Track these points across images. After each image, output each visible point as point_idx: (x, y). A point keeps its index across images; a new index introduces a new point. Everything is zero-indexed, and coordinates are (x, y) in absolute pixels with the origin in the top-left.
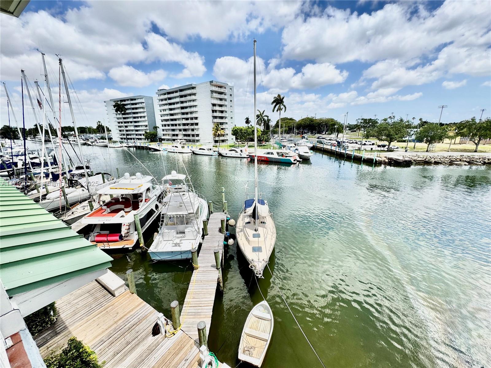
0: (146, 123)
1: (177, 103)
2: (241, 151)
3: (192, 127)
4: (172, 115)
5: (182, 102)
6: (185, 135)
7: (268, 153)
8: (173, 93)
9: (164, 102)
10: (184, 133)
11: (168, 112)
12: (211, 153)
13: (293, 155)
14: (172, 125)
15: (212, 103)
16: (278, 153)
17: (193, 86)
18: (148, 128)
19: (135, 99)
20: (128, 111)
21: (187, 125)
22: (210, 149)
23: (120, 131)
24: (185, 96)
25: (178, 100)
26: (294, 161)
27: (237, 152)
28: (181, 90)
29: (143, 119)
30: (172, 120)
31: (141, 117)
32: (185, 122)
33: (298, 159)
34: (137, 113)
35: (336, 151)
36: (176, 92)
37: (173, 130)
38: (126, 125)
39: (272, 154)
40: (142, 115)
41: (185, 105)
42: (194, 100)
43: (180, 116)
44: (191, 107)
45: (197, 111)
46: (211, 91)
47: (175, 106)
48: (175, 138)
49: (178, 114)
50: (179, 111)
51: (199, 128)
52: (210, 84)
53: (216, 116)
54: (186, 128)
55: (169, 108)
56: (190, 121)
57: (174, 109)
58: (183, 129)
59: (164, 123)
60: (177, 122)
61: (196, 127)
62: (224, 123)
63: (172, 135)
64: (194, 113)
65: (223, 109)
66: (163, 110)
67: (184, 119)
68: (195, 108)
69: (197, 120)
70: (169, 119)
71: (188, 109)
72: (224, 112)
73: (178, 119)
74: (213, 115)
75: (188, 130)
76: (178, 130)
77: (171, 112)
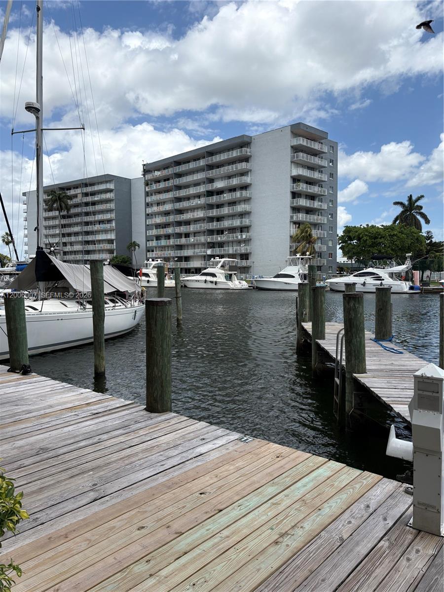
0: (112, 236)
5: (210, 181)
14: (179, 236)
15: (293, 174)
18: (114, 246)
24: (220, 165)
28: (210, 154)
29: (108, 226)
30: (179, 224)
31: (101, 222)
32: (213, 225)
41: (216, 186)
45: (250, 199)
46: (292, 147)
47: (192, 191)
48: (184, 265)
49: (198, 208)
50: (202, 201)
51: (251, 239)
52: (292, 132)
53: (300, 205)
54: (214, 240)
55: (175, 198)
56: (226, 224)
57: (188, 198)
58: (208, 243)
59: (154, 232)
60: (192, 228)
61: (244, 237)
62: (316, 225)
63: (176, 259)
64: (241, 203)
65: (315, 190)
66: (158, 204)
67: (211, 219)
68: (244, 192)
69: (247, 221)
70: (173, 222)
71: (225, 195)
72: (317, 199)
73: (196, 221)
74: (292, 205)
75: (221, 245)
76: (194, 246)
77: (180, 205)
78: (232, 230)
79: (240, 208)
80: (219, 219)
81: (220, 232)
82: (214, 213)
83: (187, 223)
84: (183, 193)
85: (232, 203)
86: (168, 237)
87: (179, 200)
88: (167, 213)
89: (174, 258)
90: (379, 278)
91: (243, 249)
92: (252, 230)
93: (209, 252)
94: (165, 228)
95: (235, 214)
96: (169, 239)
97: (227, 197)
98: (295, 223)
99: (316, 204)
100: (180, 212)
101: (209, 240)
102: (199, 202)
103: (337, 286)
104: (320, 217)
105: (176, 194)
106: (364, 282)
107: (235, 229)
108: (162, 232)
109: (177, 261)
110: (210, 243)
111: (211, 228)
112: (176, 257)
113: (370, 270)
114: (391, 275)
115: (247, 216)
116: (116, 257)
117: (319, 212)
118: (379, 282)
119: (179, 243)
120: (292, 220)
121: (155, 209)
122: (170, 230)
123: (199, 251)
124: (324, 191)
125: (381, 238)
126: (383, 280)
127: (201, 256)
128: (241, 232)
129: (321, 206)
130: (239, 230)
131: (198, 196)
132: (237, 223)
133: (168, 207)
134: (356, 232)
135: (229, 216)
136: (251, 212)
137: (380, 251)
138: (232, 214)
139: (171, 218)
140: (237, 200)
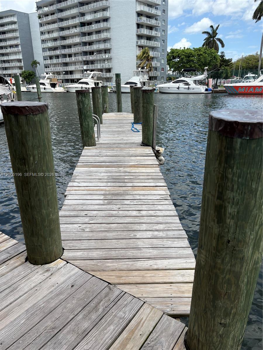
0: (20, 56)
5: (83, 14)
14: (65, 56)
18: (22, 64)
19: (2, 17)
25: (74, 11)
30: (64, 47)
31: (11, 47)
37: (66, 64)
41: (87, 18)
42: (104, 9)
45: (109, 29)
47: (71, 22)
48: (69, 77)
49: (75, 36)
50: (77, 30)
51: (112, 58)
53: (143, 34)
54: (88, 59)
55: (59, 27)
56: (95, 47)
57: (68, 28)
58: (84, 61)
59: (48, 53)
60: (73, 50)
61: (107, 56)
62: (153, 48)
63: (64, 73)
64: (104, 32)
65: (153, 22)
66: (49, 32)
67: (85, 44)
68: (105, 23)
69: (109, 45)
70: (60, 46)
71: (93, 25)
72: (154, 29)
73: (75, 45)
74: (137, 34)
75: (92, 62)
76: (75, 63)
77: (63, 34)
78: (99, 52)
79: (103, 35)
80: (90, 43)
81: (92, 53)
82: (87, 39)
83: (69, 46)
84: (64, 24)
85: (98, 32)
86: (57, 57)
87: (62, 29)
88: (55, 40)
89: (62, 72)
90: (187, 84)
91: (106, 65)
92: (112, 51)
93: (85, 67)
94: (55, 50)
95: (100, 40)
96: (58, 58)
97: (94, 27)
98: (139, 47)
99: (153, 33)
100: (64, 38)
101: (84, 59)
102: (76, 31)
103: (162, 89)
104: (156, 42)
105: (60, 25)
106: (179, 87)
107: (101, 51)
108: (52, 53)
109: (64, 74)
110: (85, 61)
111: (85, 50)
112: (64, 71)
113: (183, 78)
114: (195, 82)
115: (108, 41)
116: (25, 72)
117: (155, 39)
118: (187, 86)
119: (65, 62)
120: (137, 45)
121: (47, 36)
122: (58, 52)
123: (79, 67)
124: (159, 24)
125: (192, 57)
126: (190, 85)
127: (80, 70)
128: (105, 53)
129: (156, 34)
130: (104, 52)
131: (75, 26)
132: (102, 46)
133: (55, 35)
134: (177, 53)
135: (97, 42)
136: (111, 39)
137: (191, 66)
138: (98, 40)
139: (58, 43)
140: (101, 29)
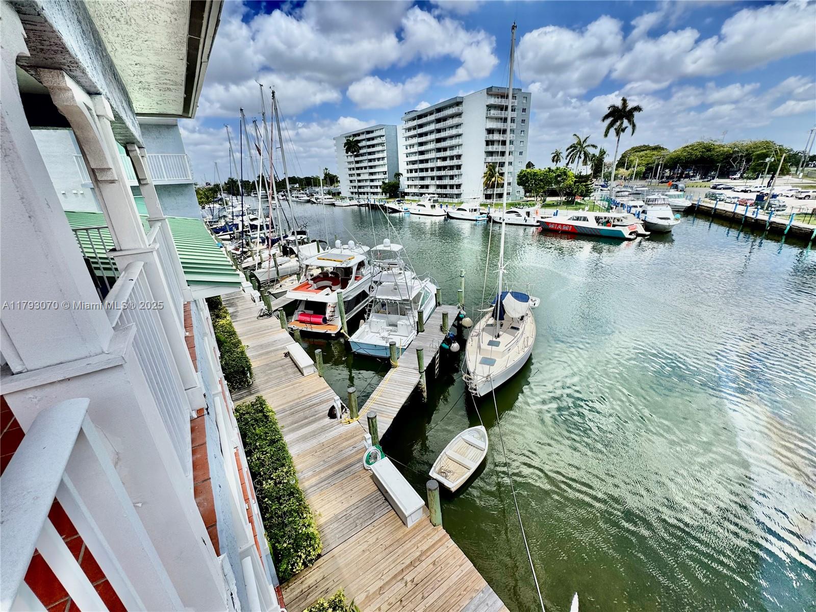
0: (385, 169)
1: (431, 132)
2: (528, 214)
3: (451, 173)
4: (422, 153)
5: (439, 131)
6: (439, 186)
7: (578, 219)
8: (425, 115)
9: (413, 133)
10: (438, 182)
11: (416, 149)
12: (475, 216)
13: (630, 224)
14: (422, 170)
15: (488, 127)
16: (597, 219)
17: (458, 100)
18: (387, 176)
19: (372, 132)
20: (361, 151)
21: (444, 170)
22: (475, 210)
23: (351, 181)
24: (444, 119)
25: (432, 127)
26: (631, 234)
27: (519, 215)
28: (439, 110)
29: (381, 162)
30: (422, 162)
31: (379, 159)
32: (440, 163)
33: (641, 230)
34: (373, 153)
35: (746, 217)
36: (431, 113)
37: (422, 178)
38: (358, 172)
39: (585, 219)
40: (380, 155)
41: (442, 135)
42: (458, 126)
43: (432, 155)
44: (451, 137)
45: (461, 145)
46: (487, 106)
47: (429, 138)
48: (425, 191)
49: (432, 151)
51: (462, 174)
52: (488, 94)
53: (494, 150)
54: (441, 174)
56: (448, 163)
57: (427, 143)
58: (437, 177)
59: (410, 167)
60: (430, 165)
61: (457, 173)
63: (420, 187)
64: (457, 148)
66: (411, 146)
67: (439, 159)
68: (458, 139)
69: (460, 161)
70: (418, 160)
73: (432, 160)
74: (486, 151)
75: (445, 178)
76: (430, 177)
77: (422, 148)
79: (456, 152)
80: (444, 159)
81: (444, 168)
82: (442, 154)
83: (427, 161)
85: (452, 148)
87: (421, 144)
88: (415, 154)
91: (456, 181)
92: (463, 167)
94: (415, 164)
95: (453, 156)
96: (416, 172)
97: (448, 143)
98: (487, 163)
99: (507, 148)
101: (438, 174)
102: (432, 146)
105: (420, 140)
107: (453, 167)
108: (413, 167)
111: (438, 166)
115: (460, 158)
119: (422, 176)
120: (485, 161)
121: (410, 150)
122: (417, 166)
127: (433, 185)
128: (456, 169)
131: (432, 142)
132: (454, 162)
135: (450, 157)
136: (462, 155)
139: (418, 157)
140: (455, 145)
